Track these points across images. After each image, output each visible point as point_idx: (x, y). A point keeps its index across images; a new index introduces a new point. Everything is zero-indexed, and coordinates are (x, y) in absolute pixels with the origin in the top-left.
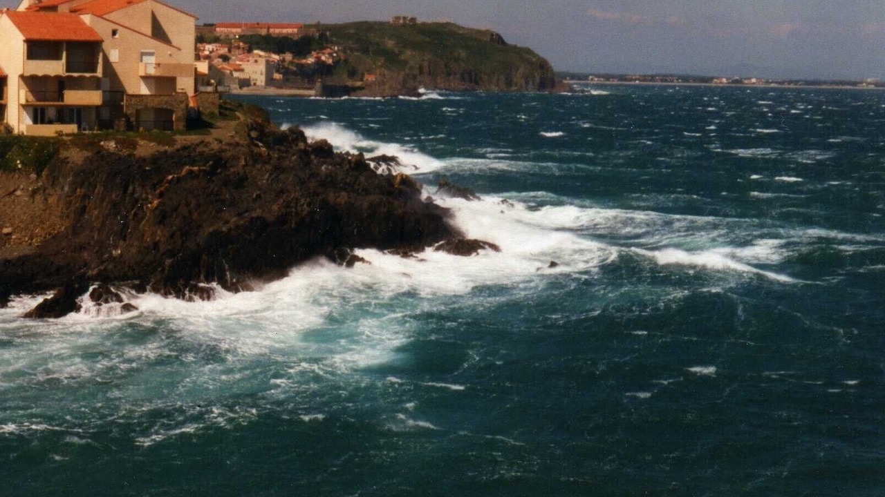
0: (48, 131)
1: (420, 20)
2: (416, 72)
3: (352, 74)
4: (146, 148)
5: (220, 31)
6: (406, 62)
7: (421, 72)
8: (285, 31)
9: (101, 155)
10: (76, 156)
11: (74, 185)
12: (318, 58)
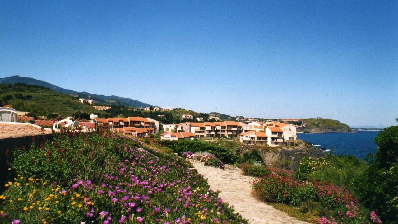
0: (275, 146)
1: (322, 118)
2: (322, 128)
3: (309, 129)
4: (290, 149)
5: (283, 120)
6: (320, 126)
7: (323, 128)
8: (296, 120)
9: (284, 150)
10: (280, 150)
11: (280, 155)
12: (303, 126)
